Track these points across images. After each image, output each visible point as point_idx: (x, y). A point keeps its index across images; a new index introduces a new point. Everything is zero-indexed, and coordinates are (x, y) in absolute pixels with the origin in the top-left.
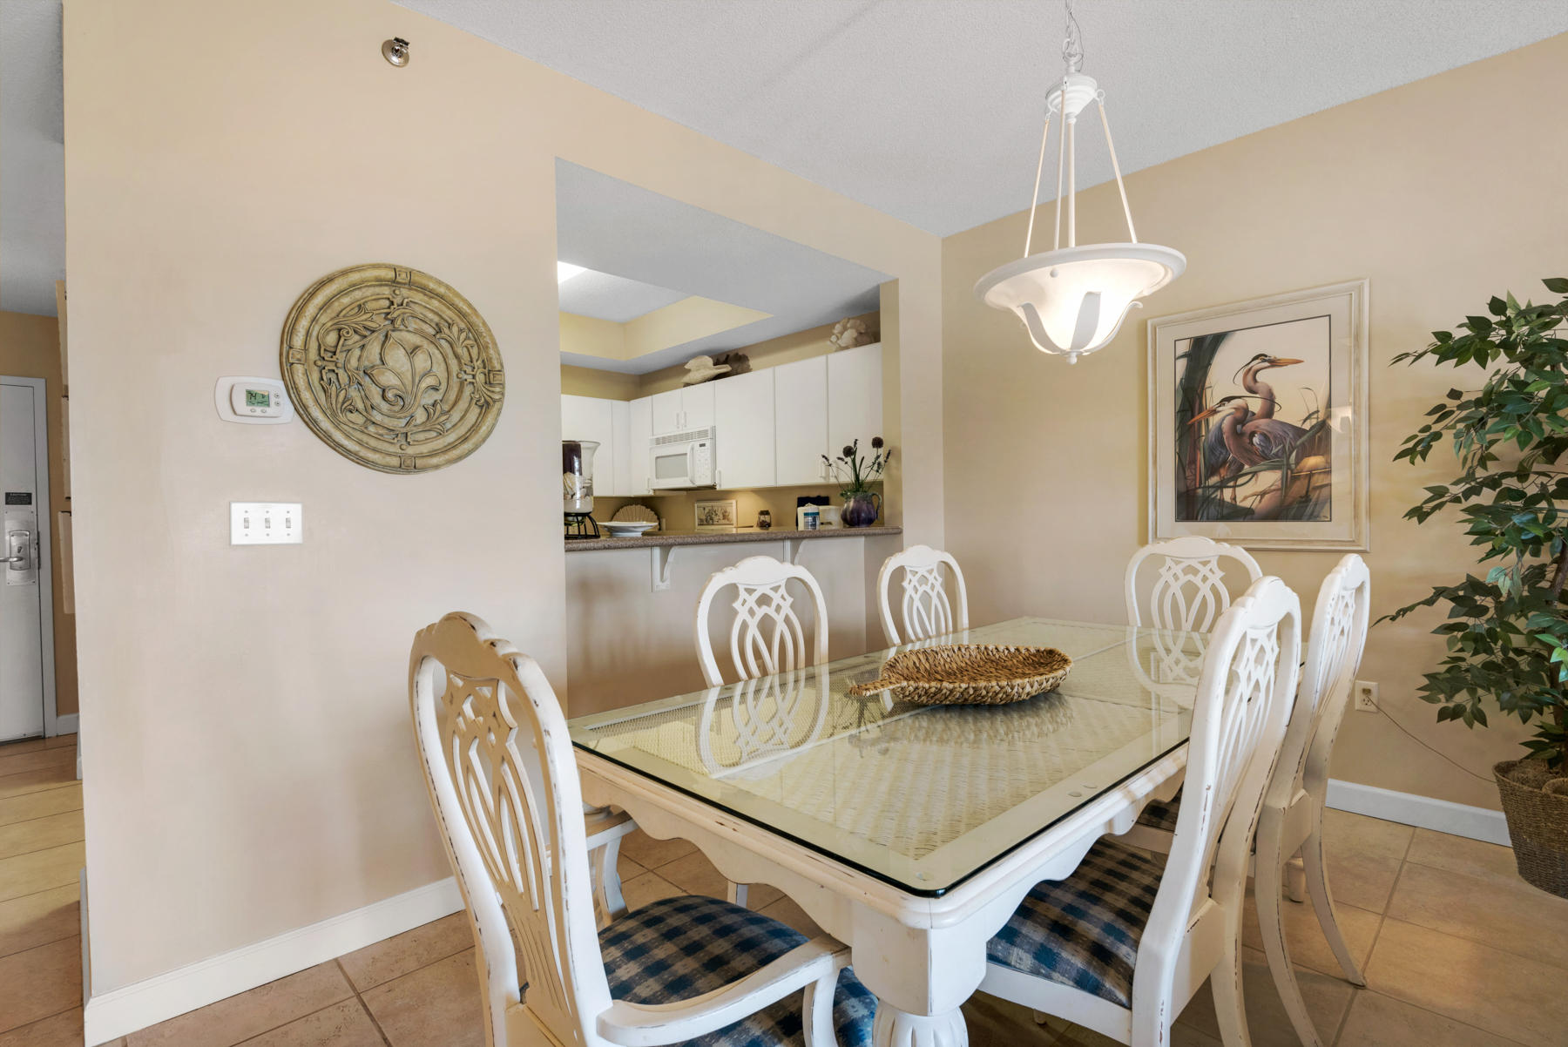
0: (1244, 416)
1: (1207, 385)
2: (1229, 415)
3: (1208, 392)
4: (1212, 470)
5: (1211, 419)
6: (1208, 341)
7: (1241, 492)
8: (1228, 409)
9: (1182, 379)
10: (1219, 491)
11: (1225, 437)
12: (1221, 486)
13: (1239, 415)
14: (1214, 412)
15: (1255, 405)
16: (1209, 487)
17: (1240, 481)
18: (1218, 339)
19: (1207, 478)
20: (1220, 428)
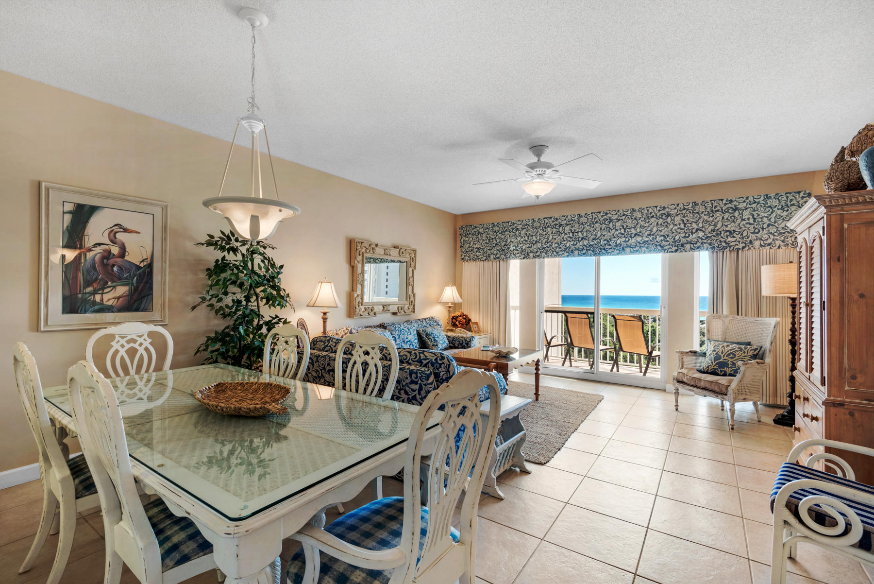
0: (107, 255)
1: (86, 233)
2: (99, 253)
3: (86, 238)
4: (88, 284)
5: (88, 254)
6: (86, 208)
7: (106, 297)
8: (98, 250)
9: (67, 227)
10: (93, 296)
11: (96, 265)
12: (94, 293)
13: (105, 254)
14: (90, 250)
15: (115, 250)
16: (86, 293)
17: (106, 291)
18: (93, 209)
19: (85, 288)
20: (94, 260)
